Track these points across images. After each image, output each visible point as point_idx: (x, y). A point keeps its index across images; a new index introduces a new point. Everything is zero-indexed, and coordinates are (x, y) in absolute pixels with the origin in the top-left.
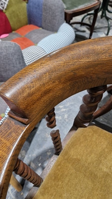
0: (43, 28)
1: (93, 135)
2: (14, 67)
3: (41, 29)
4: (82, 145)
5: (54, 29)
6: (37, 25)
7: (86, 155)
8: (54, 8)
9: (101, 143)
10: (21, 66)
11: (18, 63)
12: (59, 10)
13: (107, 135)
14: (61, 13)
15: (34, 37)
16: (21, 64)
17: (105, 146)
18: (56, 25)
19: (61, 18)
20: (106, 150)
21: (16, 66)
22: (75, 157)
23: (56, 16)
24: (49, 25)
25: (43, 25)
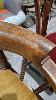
0: (11, 12)
3: (10, 12)
5: (15, 14)
6: (8, 10)
8: (15, 2)
12: (18, 3)
14: (19, 5)
15: (4, 16)
18: (16, 11)
19: (19, 8)
23: (16, 6)
24: (13, 11)
25: (11, 10)
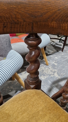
1: (34, 96)
2: (2, 46)
4: (20, 102)
7: (19, 113)
9: (38, 104)
10: (7, 46)
11: (5, 44)
13: (48, 99)
16: (7, 45)
17: (41, 108)
20: (41, 113)
21: (3, 45)
22: (7, 112)
